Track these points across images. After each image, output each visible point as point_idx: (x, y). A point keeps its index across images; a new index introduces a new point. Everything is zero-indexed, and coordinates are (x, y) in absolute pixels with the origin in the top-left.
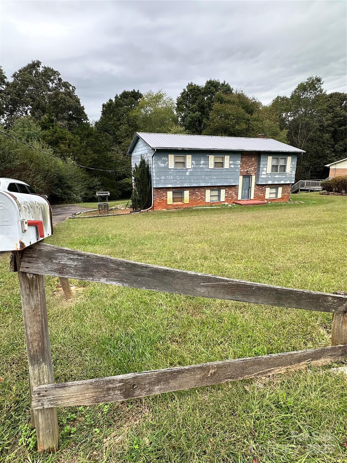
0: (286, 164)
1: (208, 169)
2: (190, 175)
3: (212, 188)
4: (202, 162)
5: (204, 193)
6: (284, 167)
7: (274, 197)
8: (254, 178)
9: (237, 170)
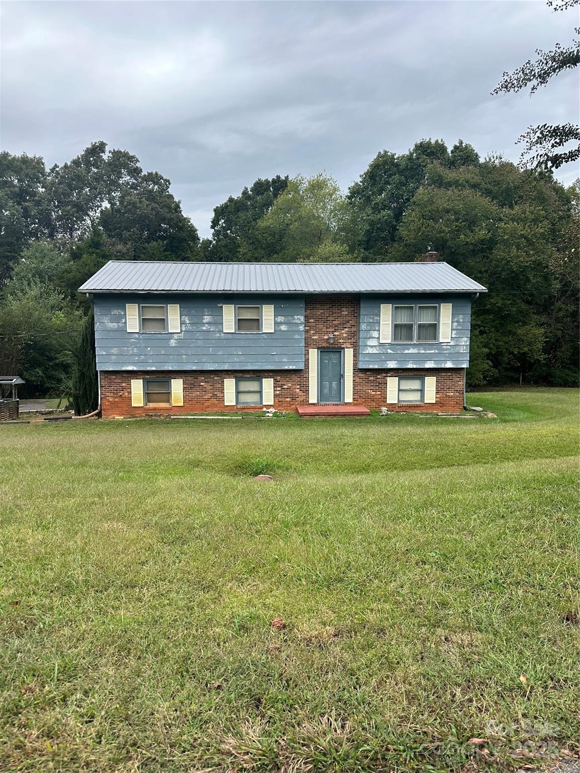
0: (439, 321)
1: (223, 335)
2: (178, 345)
3: (240, 375)
4: (207, 319)
5: (220, 386)
6: (434, 327)
7: (416, 401)
8: (349, 354)
9: (297, 337)
